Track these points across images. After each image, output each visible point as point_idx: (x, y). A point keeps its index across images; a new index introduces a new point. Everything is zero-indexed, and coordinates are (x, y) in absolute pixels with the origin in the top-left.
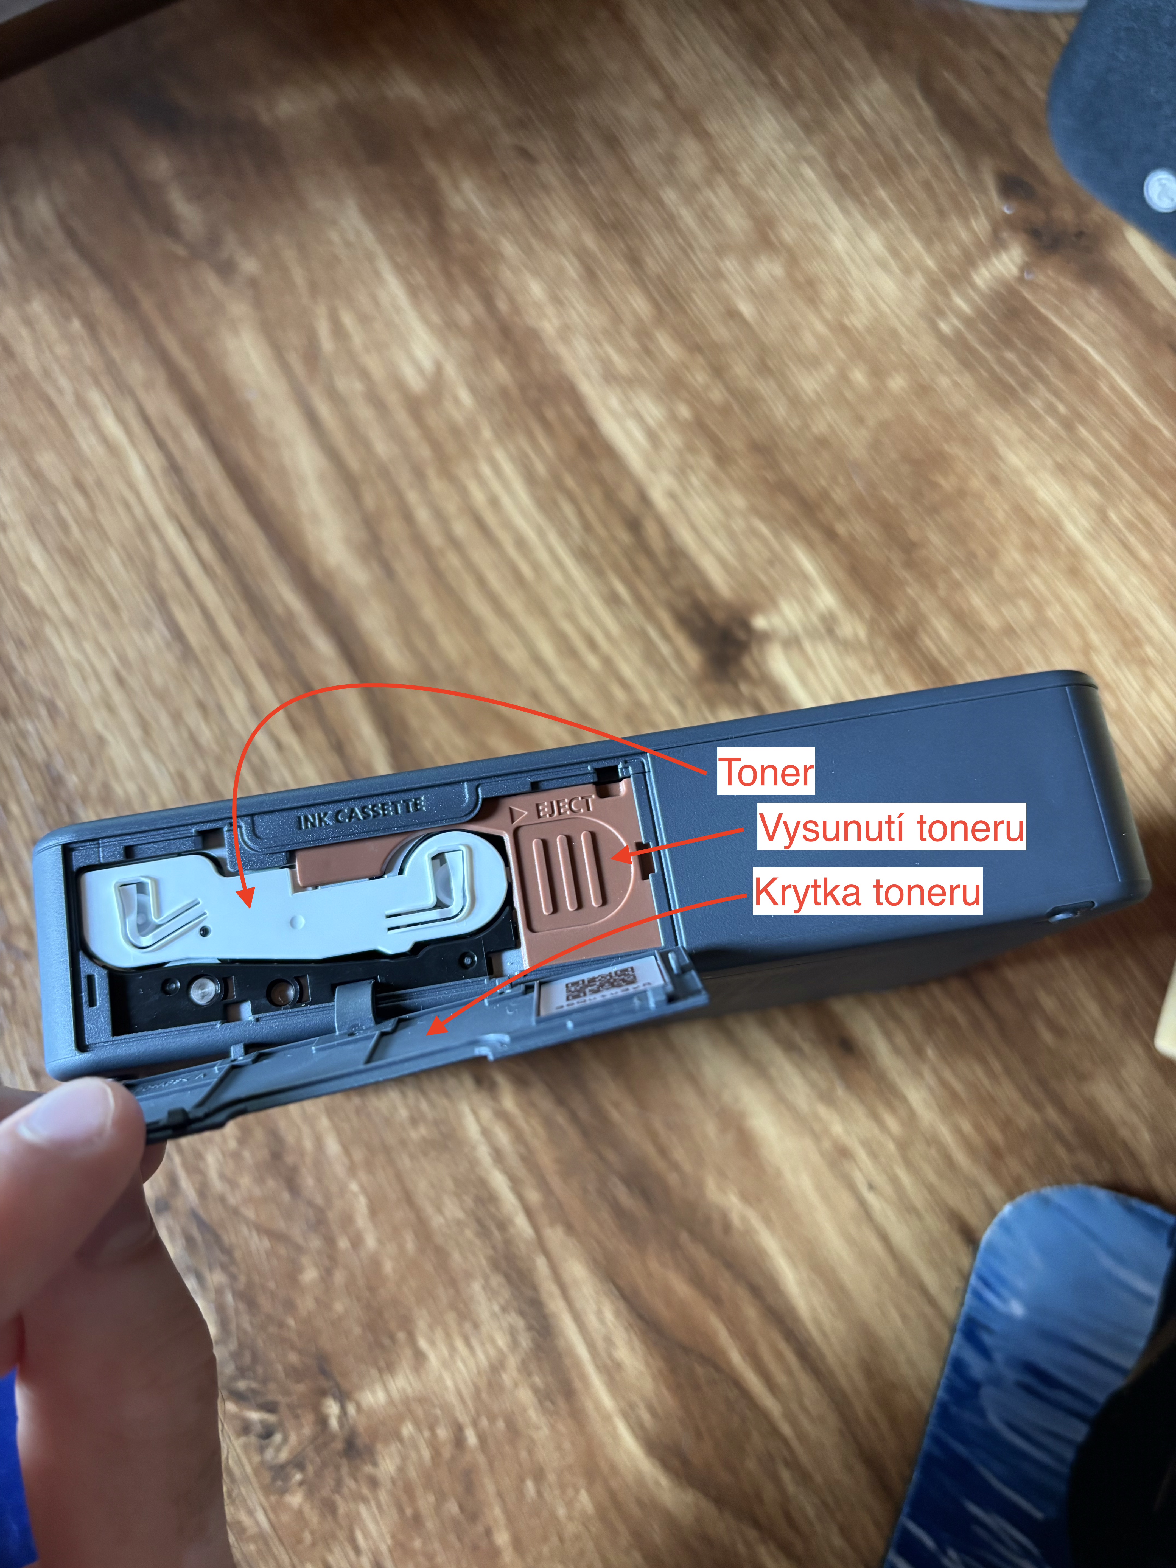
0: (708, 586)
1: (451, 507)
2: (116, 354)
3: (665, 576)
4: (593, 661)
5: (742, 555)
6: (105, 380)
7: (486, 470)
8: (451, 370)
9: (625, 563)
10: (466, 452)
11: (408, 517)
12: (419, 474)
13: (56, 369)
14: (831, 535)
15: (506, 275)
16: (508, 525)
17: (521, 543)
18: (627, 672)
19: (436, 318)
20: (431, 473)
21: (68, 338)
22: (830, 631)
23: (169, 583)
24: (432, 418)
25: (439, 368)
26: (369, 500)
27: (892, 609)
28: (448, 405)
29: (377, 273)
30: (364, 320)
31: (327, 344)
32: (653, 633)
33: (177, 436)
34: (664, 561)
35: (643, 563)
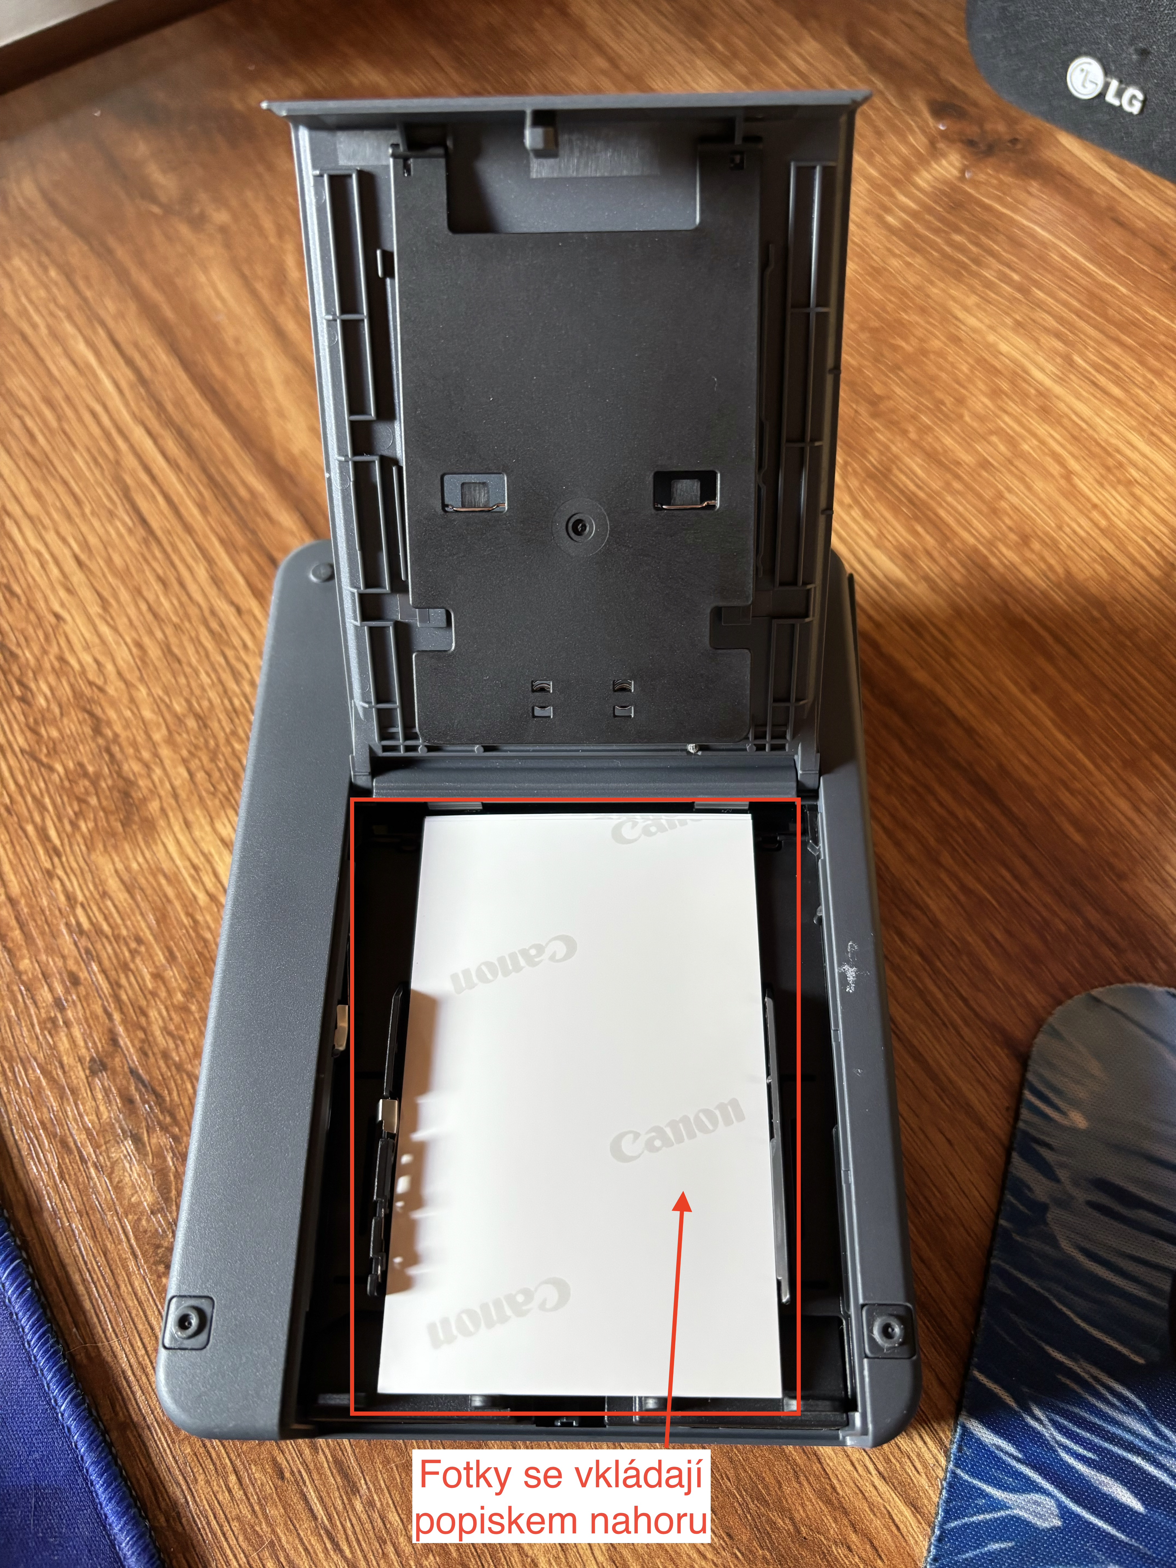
2: (90, 294)
6: (78, 316)
13: (30, 309)
21: (45, 284)
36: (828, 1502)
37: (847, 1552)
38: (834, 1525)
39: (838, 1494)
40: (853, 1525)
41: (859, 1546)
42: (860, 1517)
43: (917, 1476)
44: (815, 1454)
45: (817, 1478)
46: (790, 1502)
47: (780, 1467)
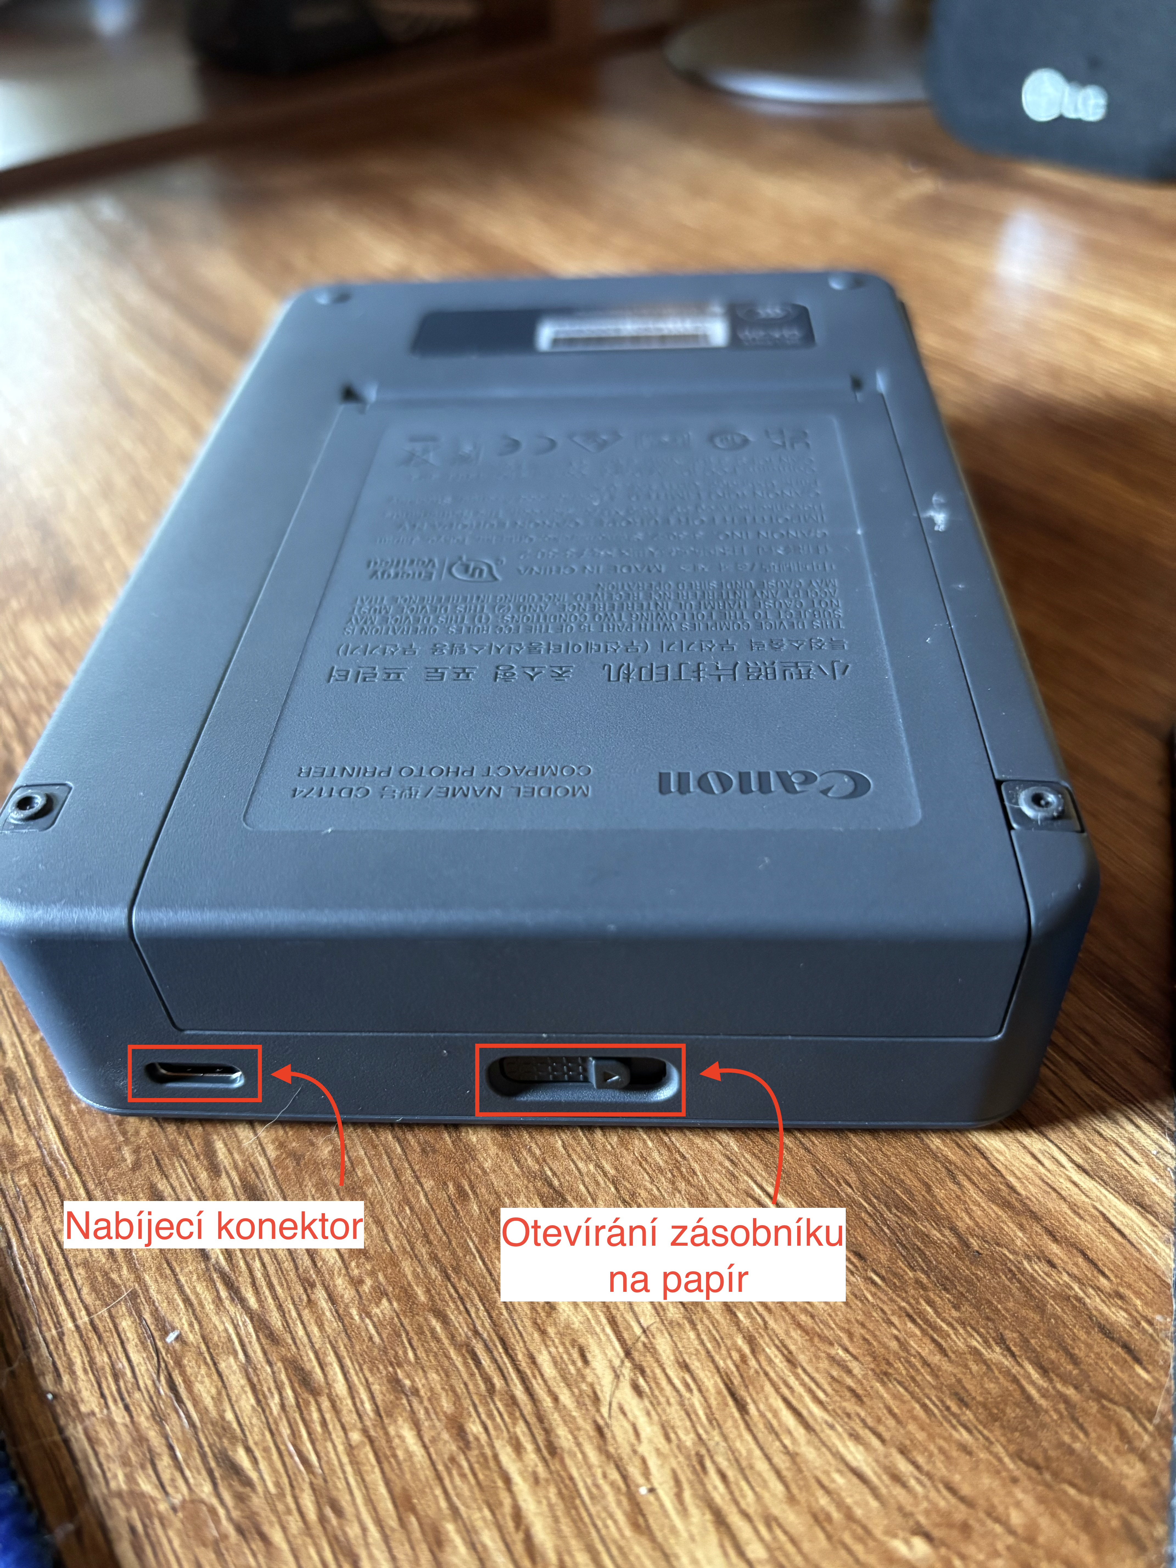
36: (1006, 1205)
37: (1047, 1269)
38: (1020, 1234)
39: (1019, 1194)
40: (1051, 1234)
41: (1066, 1259)
42: (1060, 1221)
43: (1136, 1166)
44: (976, 1148)
45: (983, 1176)
46: (947, 1207)
47: (925, 1167)
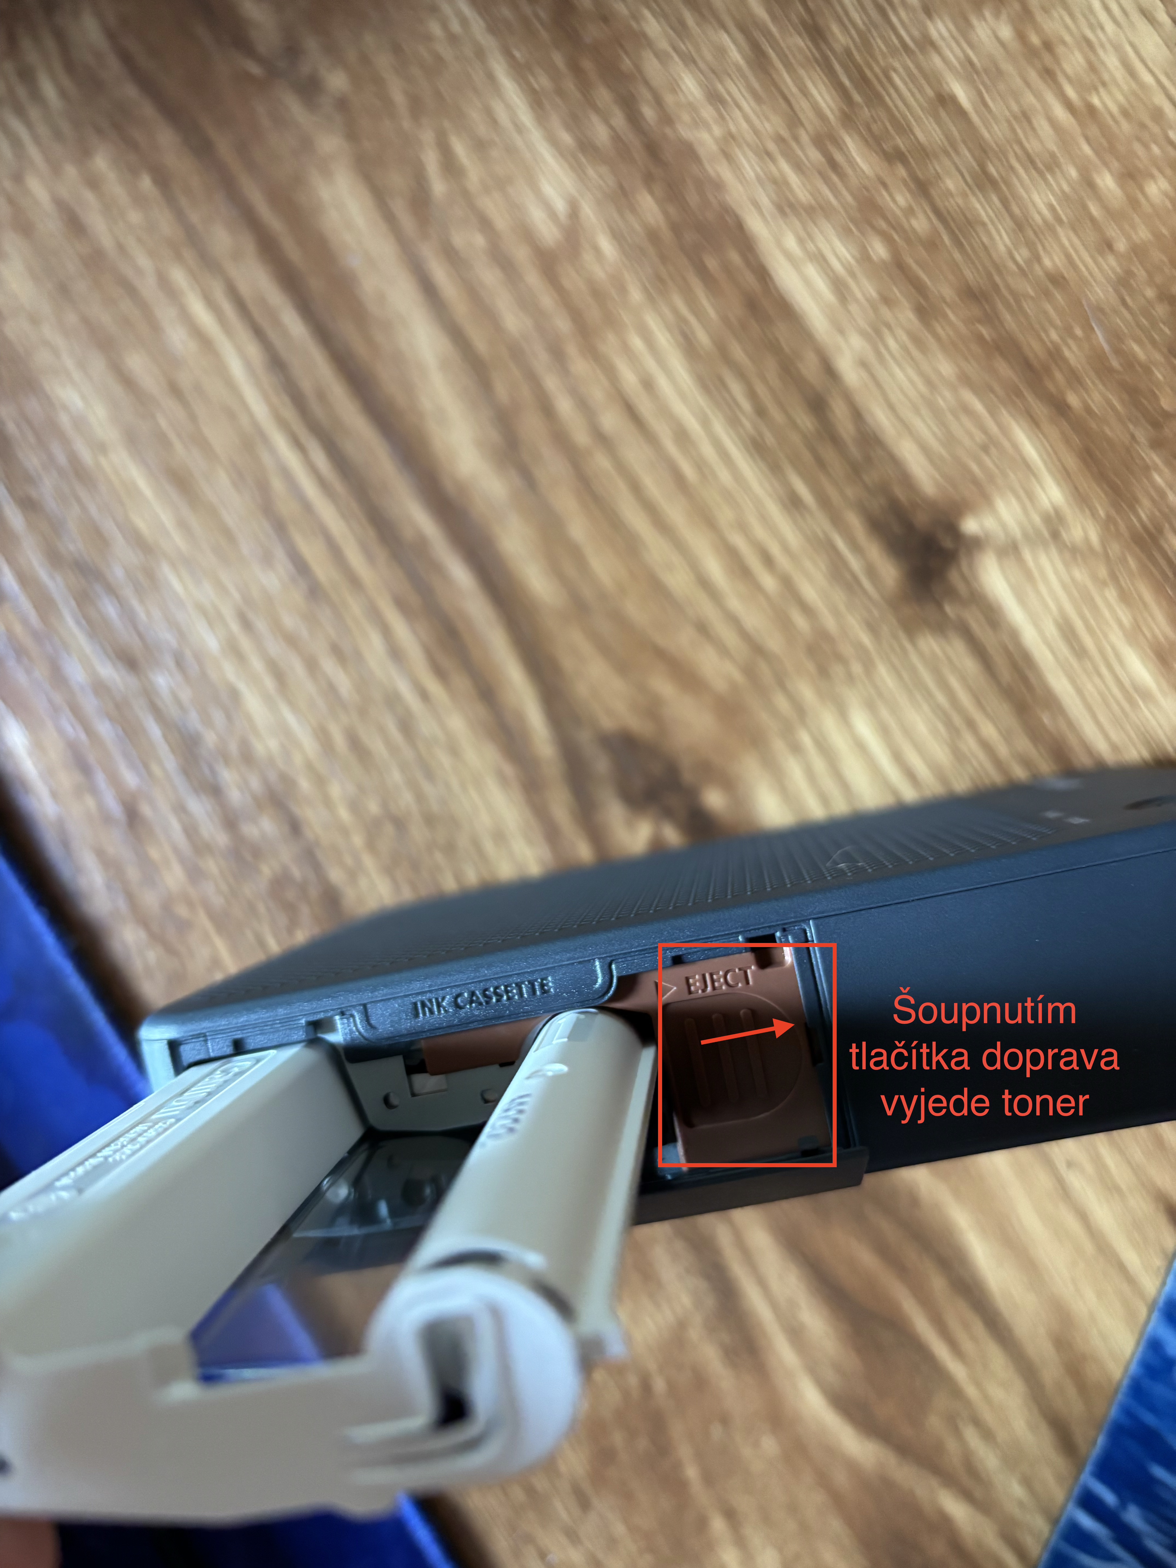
0: (906, 479)
1: (597, 394)
2: (195, 217)
3: (855, 470)
4: (769, 582)
5: (950, 440)
6: (188, 254)
7: (637, 343)
8: (588, 211)
9: (807, 457)
10: (611, 321)
11: (547, 409)
12: (558, 354)
13: (131, 243)
14: (1060, 408)
15: (651, 66)
16: (665, 411)
17: (682, 436)
18: (809, 593)
19: (566, 138)
20: (572, 350)
21: (139, 200)
22: (1055, 535)
23: (286, 506)
24: (571, 280)
25: (574, 211)
26: (501, 391)
27: (1132, 503)
28: (588, 257)
29: (491, 77)
30: (480, 146)
31: (438, 187)
32: (840, 544)
33: (276, 322)
34: (855, 452)
35: (829, 454)
